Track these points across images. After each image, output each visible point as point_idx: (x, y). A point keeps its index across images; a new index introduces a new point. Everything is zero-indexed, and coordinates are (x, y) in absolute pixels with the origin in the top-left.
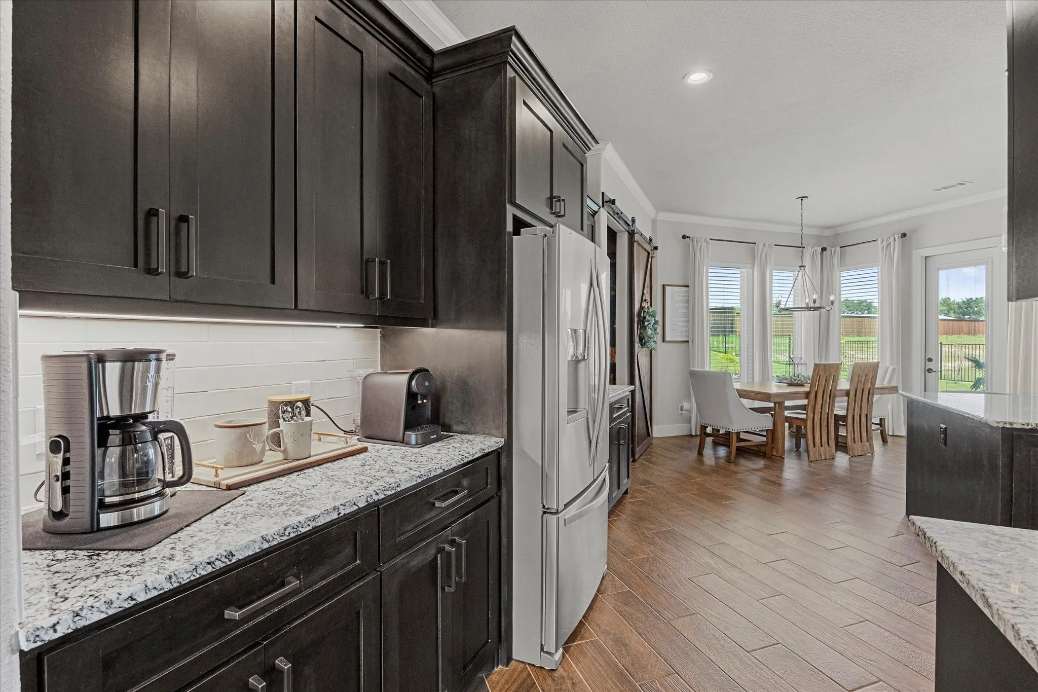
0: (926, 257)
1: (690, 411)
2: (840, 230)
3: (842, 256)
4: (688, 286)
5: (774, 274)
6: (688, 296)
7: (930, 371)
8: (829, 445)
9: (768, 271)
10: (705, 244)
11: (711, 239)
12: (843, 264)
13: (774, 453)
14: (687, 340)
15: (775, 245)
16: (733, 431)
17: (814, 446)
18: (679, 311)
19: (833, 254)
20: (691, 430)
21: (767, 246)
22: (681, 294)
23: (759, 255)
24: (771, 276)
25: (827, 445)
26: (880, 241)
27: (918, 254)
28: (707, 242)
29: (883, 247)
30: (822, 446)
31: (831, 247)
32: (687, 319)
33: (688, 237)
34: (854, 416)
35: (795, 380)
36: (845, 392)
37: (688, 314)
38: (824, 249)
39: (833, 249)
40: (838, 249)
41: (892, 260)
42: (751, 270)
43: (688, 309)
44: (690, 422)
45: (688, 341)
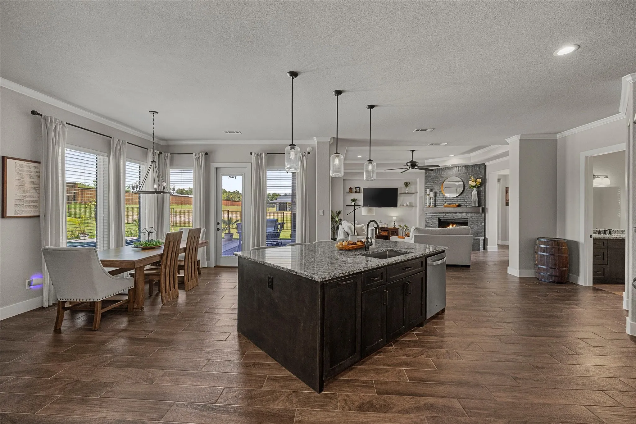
0: (217, 168)
1: (41, 285)
2: (171, 143)
3: (172, 159)
4: (39, 163)
5: (127, 164)
6: (39, 172)
7: (218, 229)
8: (174, 288)
9: (122, 161)
10: (61, 126)
11: (67, 123)
12: (173, 165)
13: (136, 306)
14: (37, 215)
15: (127, 143)
16: (99, 301)
17: (166, 293)
18: (26, 185)
19: (166, 157)
20: (42, 302)
21: (121, 142)
22: (28, 169)
23: (115, 147)
24: (124, 165)
25: (173, 289)
26: (194, 154)
27: (214, 165)
28: (63, 125)
29: (196, 158)
30: (170, 290)
31: (164, 153)
32: (37, 194)
33: (39, 114)
34: (188, 264)
35: (149, 245)
36: (183, 249)
37: (39, 190)
38: (160, 153)
39: (166, 154)
40: (169, 154)
41: (200, 166)
42: (106, 159)
43: (39, 185)
44: (42, 294)
45: (39, 216)
